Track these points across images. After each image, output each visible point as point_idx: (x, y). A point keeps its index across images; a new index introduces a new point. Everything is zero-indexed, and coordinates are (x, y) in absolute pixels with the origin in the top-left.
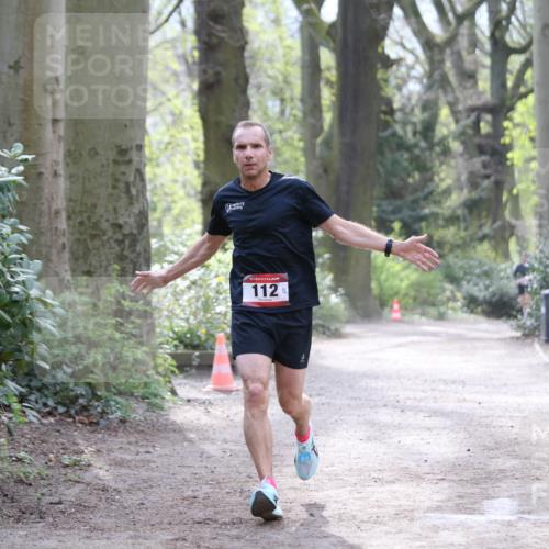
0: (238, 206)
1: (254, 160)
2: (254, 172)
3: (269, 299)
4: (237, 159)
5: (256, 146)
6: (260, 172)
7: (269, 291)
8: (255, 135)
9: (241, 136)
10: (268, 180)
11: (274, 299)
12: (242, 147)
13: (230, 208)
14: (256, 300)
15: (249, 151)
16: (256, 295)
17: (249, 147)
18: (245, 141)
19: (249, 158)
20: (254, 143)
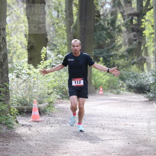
0: (72, 60)
1: (77, 50)
2: (77, 53)
3: (79, 84)
4: (73, 49)
5: (77, 46)
7: (79, 82)
9: (73, 44)
11: (80, 84)
14: (75, 85)
16: (76, 83)
17: (76, 47)
18: (75, 45)
19: (76, 49)
20: (77, 45)
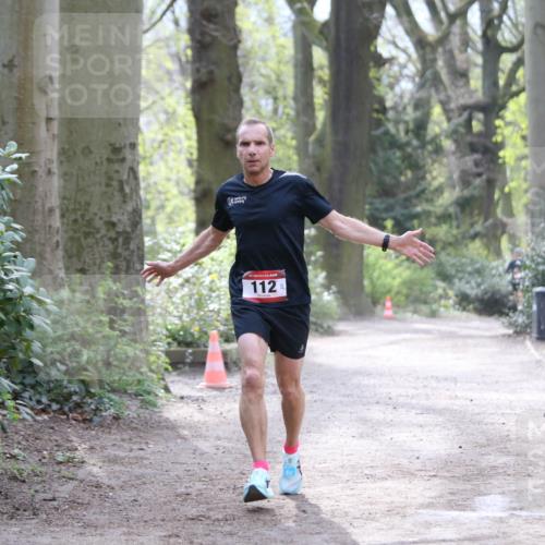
0: (240, 200)
1: (257, 157)
2: (256, 169)
3: (268, 295)
4: (241, 155)
5: (259, 143)
6: (263, 169)
7: (268, 287)
8: (259, 132)
9: (245, 133)
10: (271, 175)
11: (273, 295)
12: (246, 144)
13: (232, 202)
14: (255, 296)
15: (252, 148)
16: (255, 291)
17: (252, 145)
18: (249, 137)
19: (252, 155)
20: (257, 139)
